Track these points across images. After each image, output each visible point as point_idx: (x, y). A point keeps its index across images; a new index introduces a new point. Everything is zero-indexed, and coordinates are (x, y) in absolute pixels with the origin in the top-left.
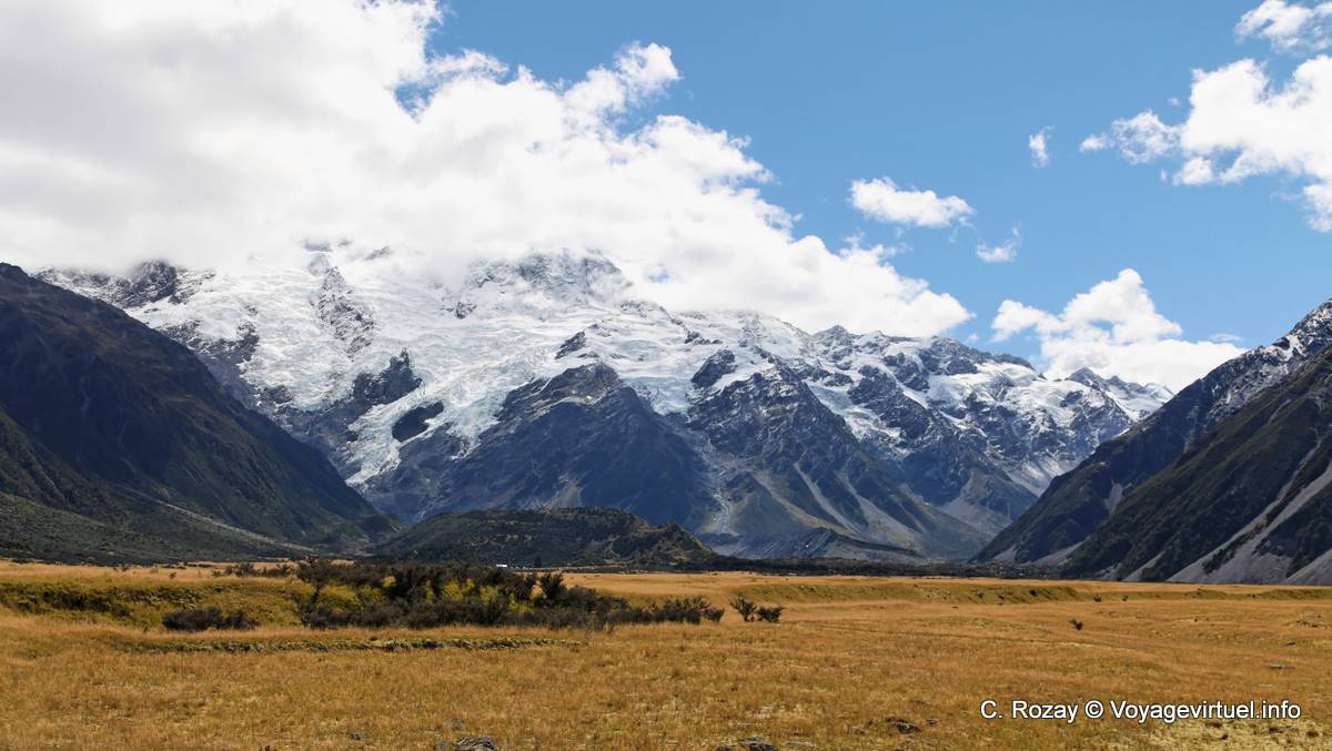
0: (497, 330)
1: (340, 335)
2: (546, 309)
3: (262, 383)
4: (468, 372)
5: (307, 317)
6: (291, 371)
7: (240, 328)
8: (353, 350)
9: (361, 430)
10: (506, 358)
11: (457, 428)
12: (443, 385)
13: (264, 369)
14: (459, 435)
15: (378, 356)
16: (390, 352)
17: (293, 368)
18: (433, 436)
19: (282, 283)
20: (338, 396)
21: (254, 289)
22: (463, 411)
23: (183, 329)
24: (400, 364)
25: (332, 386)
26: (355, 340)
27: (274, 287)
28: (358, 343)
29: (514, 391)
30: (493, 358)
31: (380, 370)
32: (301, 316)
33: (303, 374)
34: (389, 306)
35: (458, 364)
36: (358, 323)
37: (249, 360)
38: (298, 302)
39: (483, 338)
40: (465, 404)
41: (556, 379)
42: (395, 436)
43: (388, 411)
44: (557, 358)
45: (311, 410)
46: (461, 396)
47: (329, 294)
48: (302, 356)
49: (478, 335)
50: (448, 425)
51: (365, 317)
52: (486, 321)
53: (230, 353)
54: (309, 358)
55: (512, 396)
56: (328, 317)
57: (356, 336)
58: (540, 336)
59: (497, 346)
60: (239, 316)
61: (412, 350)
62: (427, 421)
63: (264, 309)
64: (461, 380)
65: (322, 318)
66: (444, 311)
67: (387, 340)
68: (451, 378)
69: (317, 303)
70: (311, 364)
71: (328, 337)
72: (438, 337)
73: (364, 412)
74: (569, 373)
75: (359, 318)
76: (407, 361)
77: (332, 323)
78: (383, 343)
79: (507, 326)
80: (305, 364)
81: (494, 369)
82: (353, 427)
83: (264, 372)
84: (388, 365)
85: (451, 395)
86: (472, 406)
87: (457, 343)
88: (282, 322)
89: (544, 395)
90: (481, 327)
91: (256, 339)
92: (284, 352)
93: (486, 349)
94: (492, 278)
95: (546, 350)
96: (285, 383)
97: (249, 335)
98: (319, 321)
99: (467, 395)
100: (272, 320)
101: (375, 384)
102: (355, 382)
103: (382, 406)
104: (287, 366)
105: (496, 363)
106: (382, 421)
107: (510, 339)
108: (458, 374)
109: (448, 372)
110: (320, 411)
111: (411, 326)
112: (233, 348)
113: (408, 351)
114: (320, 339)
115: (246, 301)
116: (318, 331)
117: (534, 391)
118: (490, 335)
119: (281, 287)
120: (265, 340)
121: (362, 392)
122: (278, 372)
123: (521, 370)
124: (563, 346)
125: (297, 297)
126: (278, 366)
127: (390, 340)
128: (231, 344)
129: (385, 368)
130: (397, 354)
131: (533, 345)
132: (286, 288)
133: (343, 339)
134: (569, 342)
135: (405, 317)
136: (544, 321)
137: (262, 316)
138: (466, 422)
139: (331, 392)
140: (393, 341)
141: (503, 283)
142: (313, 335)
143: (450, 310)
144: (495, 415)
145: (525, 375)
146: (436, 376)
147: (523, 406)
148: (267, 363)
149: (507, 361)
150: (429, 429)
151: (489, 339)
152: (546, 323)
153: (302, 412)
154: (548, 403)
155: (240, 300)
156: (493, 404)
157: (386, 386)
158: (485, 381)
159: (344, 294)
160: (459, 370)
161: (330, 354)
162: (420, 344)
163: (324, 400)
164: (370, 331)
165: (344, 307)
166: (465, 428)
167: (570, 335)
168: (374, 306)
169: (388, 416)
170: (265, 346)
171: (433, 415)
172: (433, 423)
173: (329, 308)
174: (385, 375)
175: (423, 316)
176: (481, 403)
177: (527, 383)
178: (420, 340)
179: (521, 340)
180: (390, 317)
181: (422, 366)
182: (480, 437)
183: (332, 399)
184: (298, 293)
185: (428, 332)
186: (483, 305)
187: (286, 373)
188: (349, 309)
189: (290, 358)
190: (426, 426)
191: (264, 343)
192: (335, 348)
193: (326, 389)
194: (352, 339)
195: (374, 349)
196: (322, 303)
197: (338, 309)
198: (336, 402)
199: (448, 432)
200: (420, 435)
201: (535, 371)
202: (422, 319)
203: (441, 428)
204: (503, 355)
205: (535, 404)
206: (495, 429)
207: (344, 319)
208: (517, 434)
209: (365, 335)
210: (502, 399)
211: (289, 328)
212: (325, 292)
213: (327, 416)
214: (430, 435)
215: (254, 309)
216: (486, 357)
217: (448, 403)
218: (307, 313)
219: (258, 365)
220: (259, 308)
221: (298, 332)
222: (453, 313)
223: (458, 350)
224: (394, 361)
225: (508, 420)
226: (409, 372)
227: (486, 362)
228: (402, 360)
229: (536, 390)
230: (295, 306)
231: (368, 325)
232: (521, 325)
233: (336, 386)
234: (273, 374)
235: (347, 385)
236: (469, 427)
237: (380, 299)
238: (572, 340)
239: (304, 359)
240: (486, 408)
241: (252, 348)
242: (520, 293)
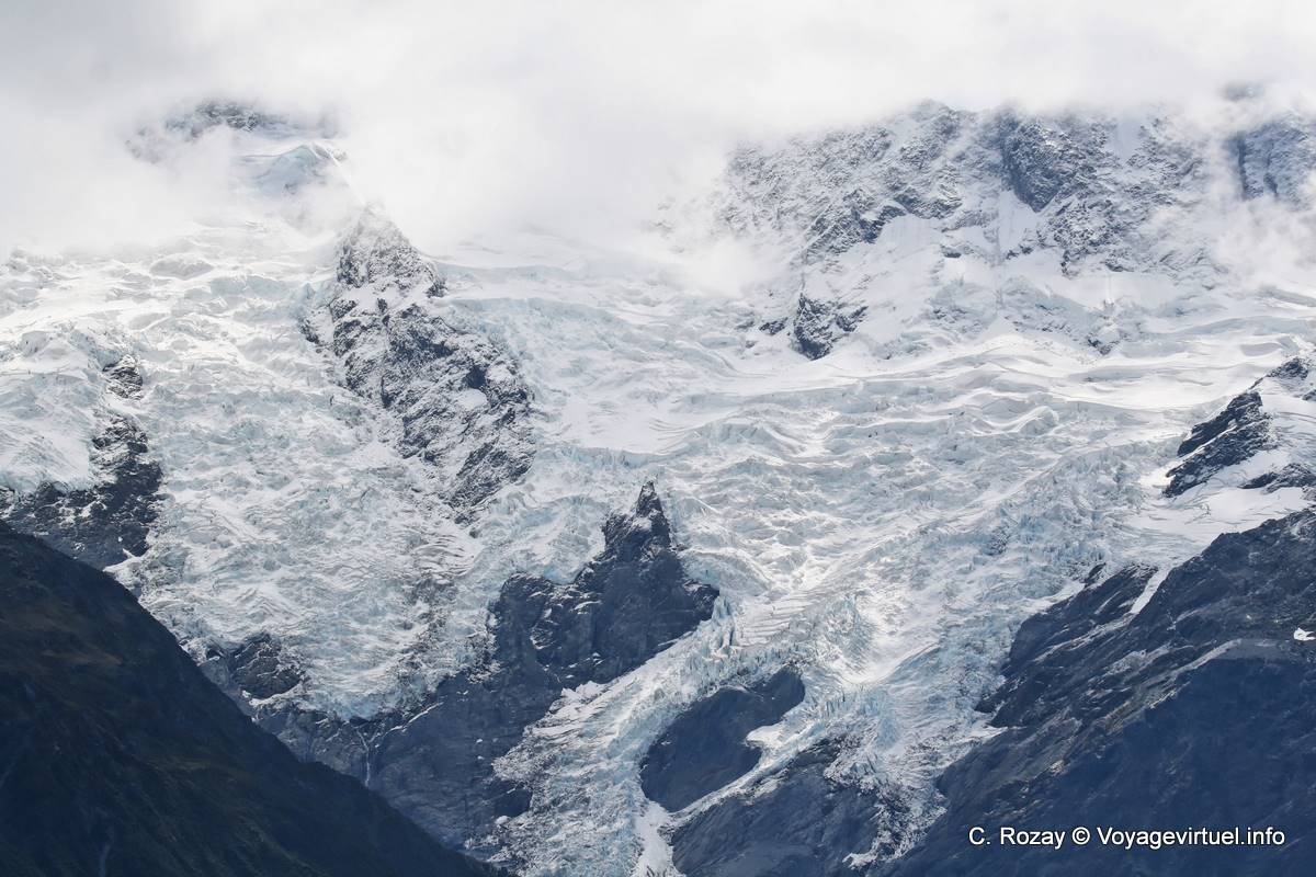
0: (945, 396)
1: (417, 444)
2: (1109, 307)
3: (199, 629)
4: (870, 557)
5: (299, 385)
6: (283, 582)
7: (99, 444)
8: (470, 495)
9: (538, 775)
10: (992, 498)
11: (859, 758)
12: (791, 605)
13: (194, 579)
14: (868, 781)
15: (564, 512)
16: (598, 495)
17: (284, 572)
18: (783, 794)
19: (203, 268)
20: (450, 660)
21: (120, 295)
22: (873, 700)
24: (639, 538)
25: (421, 629)
26: (472, 460)
27: (178, 286)
28: (485, 470)
29: (1036, 619)
30: (947, 499)
31: (575, 564)
32: (283, 383)
33: (322, 592)
34: (569, 328)
35: (831, 528)
36: (472, 399)
37: (140, 550)
38: (265, 332)
39: (902, 429)
40: (874, 674)
41: (1183, 576)
42: (650, 794)
43: (616, 703)
44: (1174, 490)
45: (366, 713)
46: (859, 642)
47: (364, 299)
48: (308, 527)
49: (883, 420)
50: (827, 750)
51: (497, 374)
52: (904, 368)
53: (80, 531)
54: (330, 534)
55: (1030, 637)
56: (372, 381)
57: (472, 445)
58: (1103, 411)
59: (957, 457)
60: (90, 397)
61: (677, 487)
62: (752, 736)
63: (162, 367)
64: (847, 590)
65: (352, 384)
66: (753, 334)
67: (583, 455)
68: (812, 576)
69: (327, 331)
70: (343, 554)
71: (381, 454)
72: (753, 434)
73: (537, 712)
74: (1227, 549)
75: (477, 379)
76: (661, 529)
77: (387, 400)
78: (570, 467)
79: (983, 381)
80: (330, 558)
81: (958, 541)
82: (511, 767)
83: (196, 590)
84: (598, 546)
85: (822, 643)
86: (900, 676)
87: (814, 448)
88: (230, 412)
89: (1150, 628)
90: (891, 387)
91: (152, 476)
92: (251, 518)
93: (917, 467)
94: (910, 203)
95: (1130, 466)
96: (272, 625)
97: (131, 464)
98: (344, 397)
99: (881, 640)
100: (195, 404)
101: (564, 612)
102: (497, 608)
103: (591, 688)
104: (270, 566)
105: (969, 518)
106: (605, 742)
107: (998, 427)
108: (833, 566)
109: (797, 559)
110: (395, 717)
111: (654, 398)
112: (86, 512)
113: (659, 491)
114: (359, 460)
115: (103, 342)
116: (346, 435)
117: (1105, 619)
118: (926, 415)
119: (200, 282)
120: (180, 476)
121: (521, 642)
122: (243, 588)
123: (1051, 536)
124: (1186, 447)
125: (257, 316)
126: (239, 565)
127: (594, 453)
128: (79, 498)
129: (590, 557)
130: (627, 506)
131: (1081, 446)
132: (220, 286)
133: (430, 458)
134: (1206, 431)
135: (627, 366)
136: (1105, 351)
137: (159, 391)
138: (888, 738)
139: (421, 648)
140: (603, 458)
141: (950, 220)
142: (334, 450)
143: (772, 328)
144: (982, 707)
145: (1069, 560)
146: (765, 574)
147: (1079, 671)
148: (202, 559)
149: (1002, 512)
150: (766, 764)
151: (926, 431)
152: (1115, 360)
153: (338, 723)
154: (1162, 663)
155: (85, 343)
156: (970, 667)
157: (600, 618)
158: (935, 585)
159: (418, 296)
160: (834, 550)
161: (397, 516)
162: (696, 463)
163: (404, 679)
164: (520, 423)
165: (424, 344)
166: (886, 755)
167: (1213, 398)
168: (524, 334)
169: (622, 719)
170: (184, 497)
171: (771, 717)
172: (777, 742)
173: (372, 348)
174: (590, 581)
175: (685, 355)
176: (927, 664)
177: (1079, 587)
178: (692, 451)
179: (1033, 430)
180: (577, 369)
181: (713, 540)
182: (941, 783)
183: (431, 675)
184: (258, 302)
185: (715, 417)
186: (890, 306)
187: (268, 588)
188: (442, 351)
189: (272, 536)
190: (754, 755)
191: (180, 485)
192: (408, 490)
193: (407, 639)
194: (462, 452)
195: (543, 487)
197: (401, 351)
198: (445, 683)
199: (829, 772)
200: (738, 786)
201: (1103, 544)
202: (685, 366)
203: (802, 761)
204: (981, 486)
205: (1121, 665)
206: (986, 759)
207: (426, 386)
208: (1072, 776)
209: (506, 441)
210: (997, 650)
211: (253, 431)
212: (350, 295)
213: (420, 733)
214: (770, 786)
215: (131, 372)
216: (925, 497)
217: (820, 673)
218: (301, 369)
219: (174, 568)
220: (147, 366)
221: (282, 441)
222: (784, 339)
223: (824, 476)
224: (614, 529)
225: (1032, 724)
226: (672, 568)
227: (930, 515)
228: (645, 523)
229: (1114, 612)
230: (257, 348)
231: (513, 402)
232: (1025, 371)
233: (437, 626)
234: (227, 597)
235: (470, 619)
236: (899, 750)
237: (534, 305)
238: (1220, 423)
239: (317, 539)
240: (948, 679)
241: (144, 509)
242: (1012, 254)
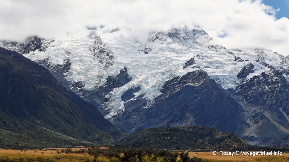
0: (160, 58)
1: (101, 62)
2: (179, 49)
3: (73, 80)
4: (150, 75)
5: (88, 55)
6: (83, 76)
7: (64, 60)
8: (106, 67)
9: (110, 97)
10: (164, 69)
11: (146, 96)
12: (140, 79)
13: (73, 75)
14: (147, 99)
15: (116, 69)
16: (120, 67)
17: (84, 75)
18: (137, 100)
19: (79, 43)
20: (101, 85)
21: (70, 45)
22: (148, 89)
23: (44, 61)
24: (124, 72)
25: (98, 81)
26: (107, 63)
27: (76, 44)
28: (108, 64)
29: (167, 81)
30: (159, 69)
31: (116, 74)
32: (86, 55)
33: (88, 77)
34: (119, 50)
35: (146, 71)
36: (107, 57)
37: (68, 72)
38: (85, 49)
39: (155, 61)
40: (149, 87)
41: (184, 77)
42: (122, 100)
43: (120, 90)
44: (184, 68)
45: (91, 90)
46: (147, 84)
47: (96, 46)
48: (87, 70)
49: (152, 60)
50: (142, 95)
51: (110, 54)
52: (156, 55)
53: (61, 69)
54: (90, 71)
55: (166, 83)
56: (97, 55)
57: (107, 62)
58: (177, 60)
59: (160, 64)
60: (64, 55)
61: (128, 67)
62: (134, 94)
63: (73, 52)
64: (147, 78)
65: (94, 55)
66: (140, 51)
67: (118, 63)
68: (143, 77)
69: (92, 50)
70: (91, 73)
71: (97, 62)
72: (138, 61)
73: (111, 91)
74: (189, 74)
75: (108, 55)
76: (126, 71)
77: (98, 57)
78: (117, 64)
79: (164, 57)
80: (89, 73)
81: (159, 73)
82: (107, 96)
83: (73, 76)
84: (119, 72)
85: (143, 84)
86: (151, 87)
87: (145, 63)
88: (80, 57)
89: (179, 83)
90: (154, 57)
91: (70, 64)
92: (81, 69)
93: (156, 65)
94: (158, 38)
95: (179, 65)
96: (81, 80)
97: (68, 62)
98: (93, 56)
99: (150, 83)
100: (76, 57)
101: (115, 80)
102: (107, 79)
103: (117, 88)
104: (82, 74)
105: (161, 71)
106: (118, 94)
107: (165, 61)
108: (146, 75)
109: (142, 75)
110: (94, 91)
111: (128, 57)
112: (62, 67)
113: (127, 67)
114: (94, 63)
115: (66, 50)
116: (93, 60)
117: (175, 82)
118: (158, 60)
119: (79, 44)
120: (73, 64)
121: (109, 83)
122: (79, 76)
123: (169, 73)
124: (186, 64)
125: (85, 48)
126: (78, 74)
127: (120, 63)
128: (61, 66)
129: (118, 74)
130: (123, 68)
131: (174, 63)
132: (81, 44)
133: (102, 63)
134: (188, 62)
135: (125, 54)
136: (178, 54)
137: (72, 55)
138: (149, 94)
139: (98, 83)
140: (121, 63)
141: (162, 40)
142: (91, 62)
143: (142, 51)
144: (160, 91)
145: (171, 75)
146: (138, 76)
147: (171, 87)
148: (74, 73)
149: (165, 70)
150: (135, 97)
151: (157, 62)
152: (179, 55)
153: (88, 91)
154: (180, 86)
155: (64, 49)
156: (159, 87)
157: (119, 80)
158: (156, 78)
159: (102, 46)
160: (146, 74)
161: (97, 68)
162: (131, 64)
163: (96, 86)
164: (112, 60)
165: (102, 51)
166: (149, 96)
167: (189, 59)
168: (113, 50)
169: (120, 92)
170: (74, 66)
171: (136, 91)
172: (137, 94)
173: (97, 51)
174: (118, 76)
175: (132, 53)
176: (155, 86)
177: (172, 78)
178: (131, 63)
179: (169, 62)
180: (119, 54)
181: (132, 72)
182: (155, 99)
183: (99, 86)
184: (85, 46)
185: (134, 59)
186: (155, 49)
187: (82, 76)
188: (104, 52)
189: (83, 71)
190: (134, 96)
191: (73, 65)
192: (99, 66)
193: (96, 82)
194: (105, 63)
195: (114, 66)
196: (94, 49)
197: (100, 52)
198: (100, 87)
199: (142, 98)
200: (132, 99)
201: (175, 73)
202: (132, 54)
203: (139, 96)
204: (163, 67)
205: (176, 86)
206: (160, 96)
207: (102, 55)
208: (168, 98)
209: (110, 61)
210: (163, 84)
211: (82, 60)
212: (95, 46)
213: (97, 93)
214: (136, 99)
215: (69, 53)
216: (156, 69)
217: (142, 87)
218: (89, 53)
219: (71, 74)
220: (71, 52)
221: (85, 61)
222: (143, 52)
223: (146, 66)
224: (121, 71)
225: (165, 93)
226: (127, 75)
227: (157, 70)
228: (125, 70)
229: (176, 81)
230: (84, 51)
231: (112, 57)
232: (169, 56)
233: (100, 81)
234: (77, 77)
235: (104, 80)
236: (151, 95)
237: (115, 47)
238: (190, 61)
239: (88, 71)
240: (157, 88)
241: (69, 67)
242: (169, 44)
